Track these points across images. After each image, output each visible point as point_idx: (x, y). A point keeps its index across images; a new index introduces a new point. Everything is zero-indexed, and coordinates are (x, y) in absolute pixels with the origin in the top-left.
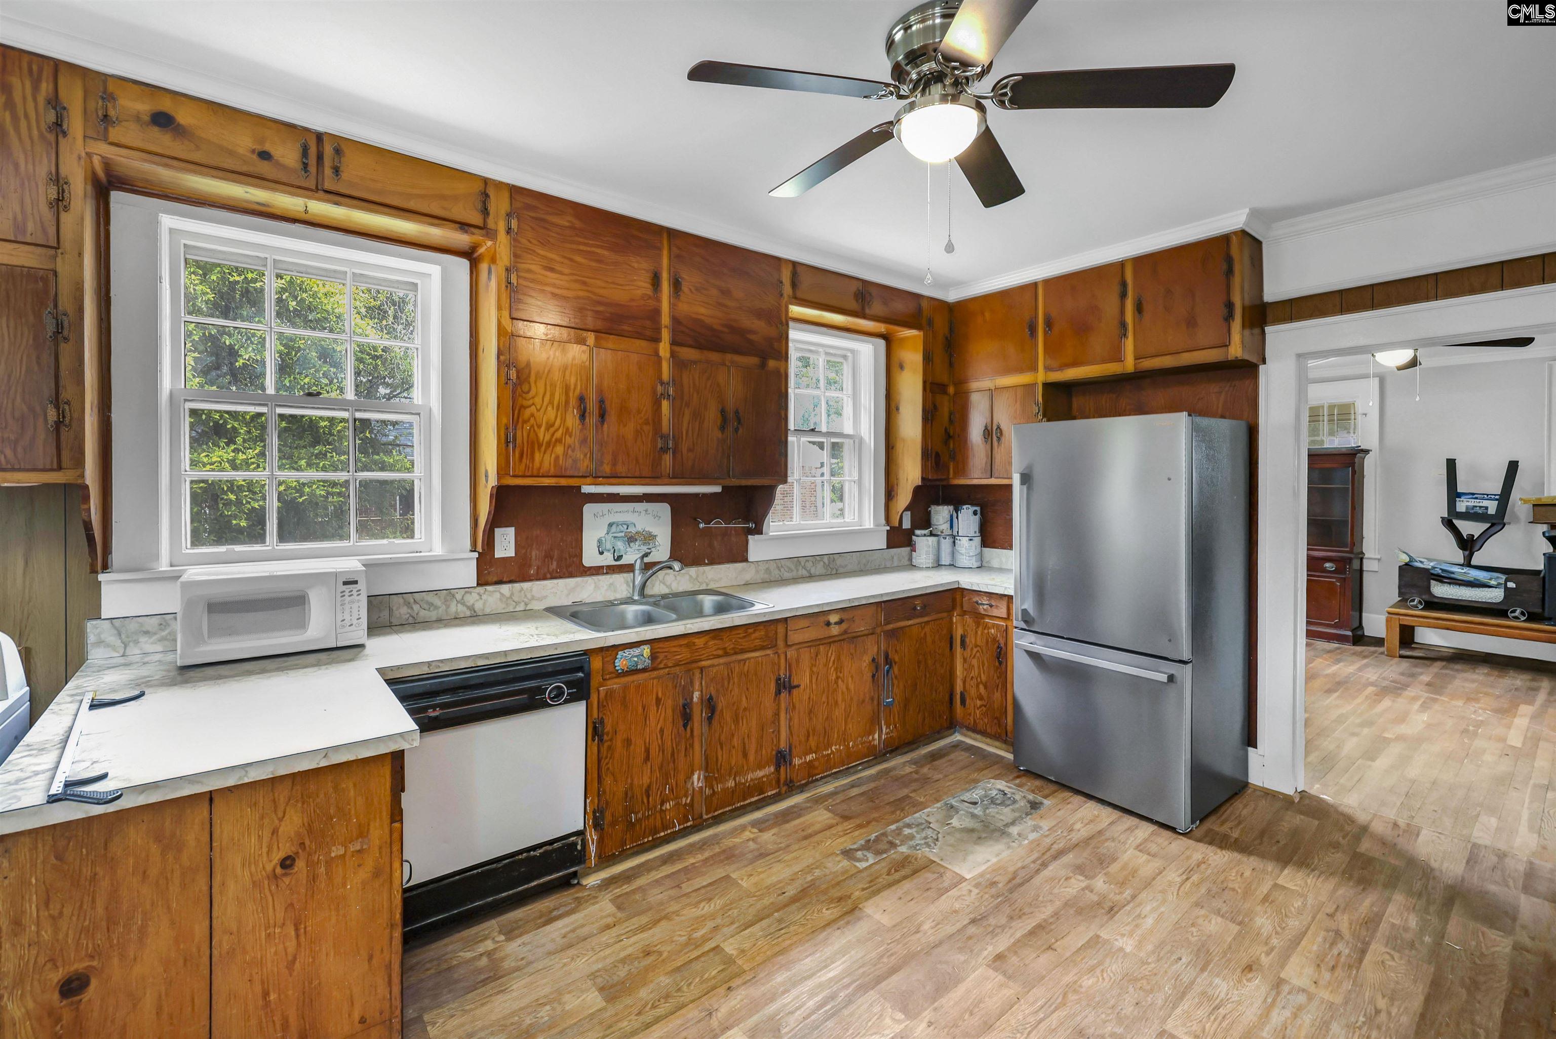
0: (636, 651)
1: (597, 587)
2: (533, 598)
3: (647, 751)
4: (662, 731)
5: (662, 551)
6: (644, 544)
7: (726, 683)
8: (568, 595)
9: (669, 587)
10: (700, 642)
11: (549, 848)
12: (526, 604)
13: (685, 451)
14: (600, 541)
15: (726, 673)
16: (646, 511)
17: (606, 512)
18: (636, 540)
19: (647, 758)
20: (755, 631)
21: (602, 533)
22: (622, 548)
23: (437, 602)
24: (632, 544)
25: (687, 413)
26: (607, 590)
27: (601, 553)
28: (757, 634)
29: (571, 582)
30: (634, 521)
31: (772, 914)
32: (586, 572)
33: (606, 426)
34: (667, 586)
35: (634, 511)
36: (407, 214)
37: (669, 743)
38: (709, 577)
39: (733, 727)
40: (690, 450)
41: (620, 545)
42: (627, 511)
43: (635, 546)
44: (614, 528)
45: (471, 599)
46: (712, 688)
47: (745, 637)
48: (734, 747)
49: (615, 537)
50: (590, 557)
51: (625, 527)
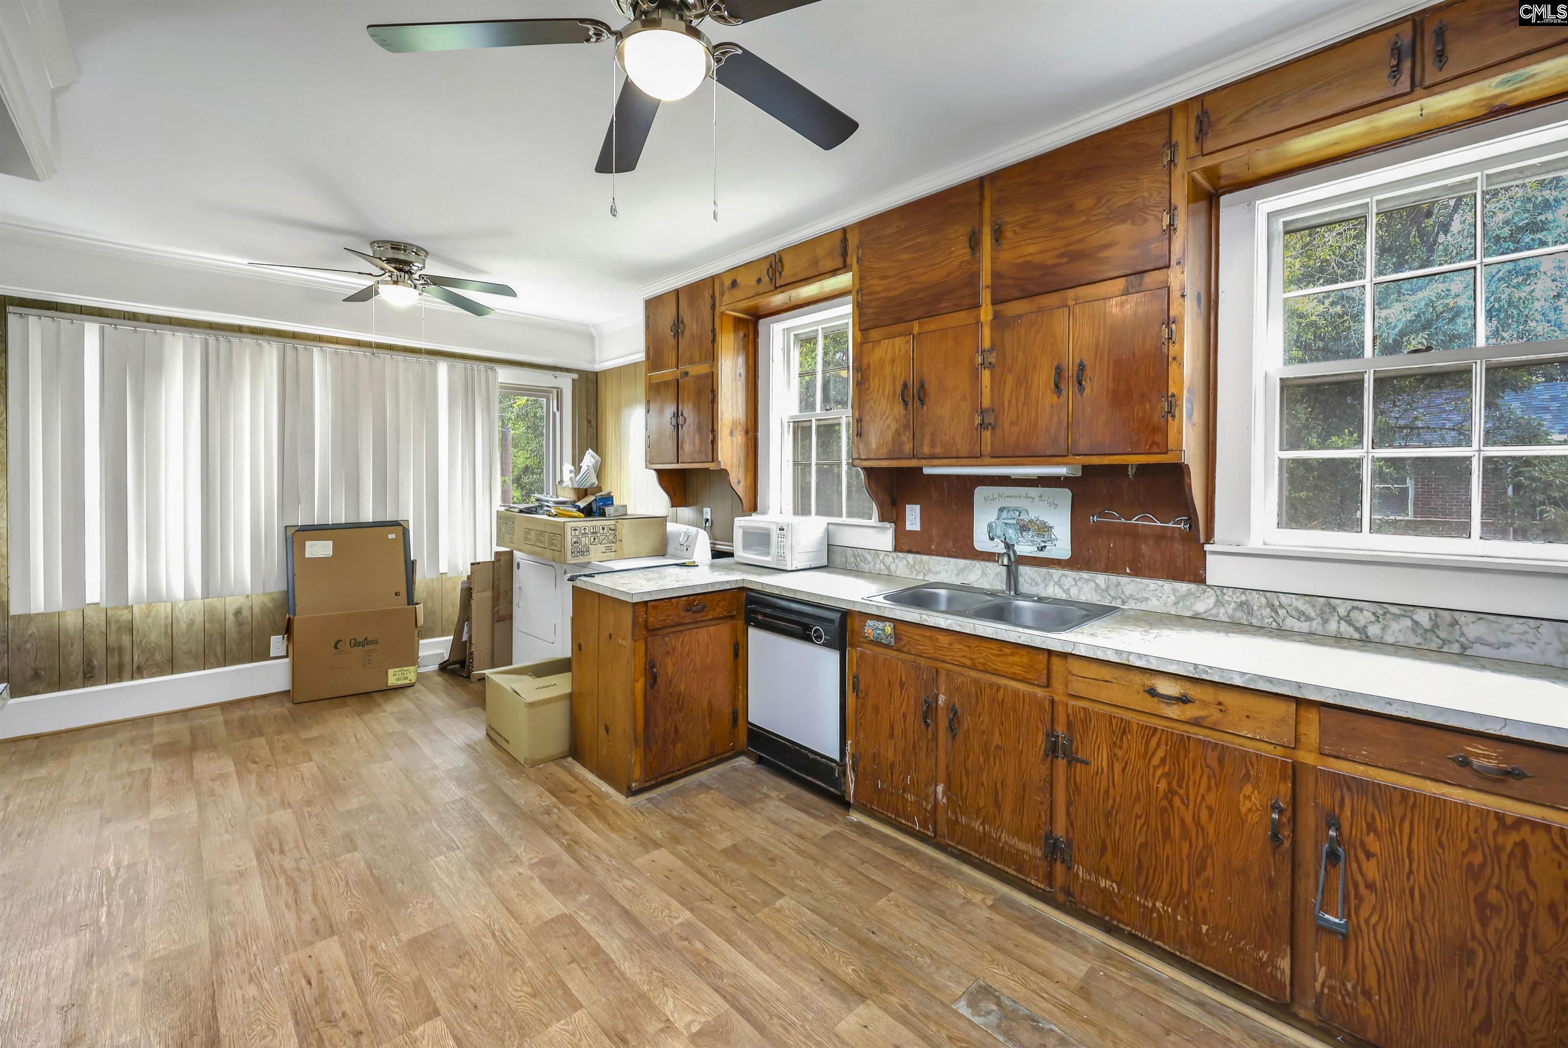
0: (881, 625)
1: (984, 574)
2: (929, 571)
3: (892, 727)
4: (904, 715)
5: (1061, 547)
6: (1038, 535)
7: (974, 701)
8: (957, 575)
9: (1067, 591)
10: (944, 640)
11: (818, 758)
12: (925, 575)
13: (1006, 425)
14: (990, 526)
15: (973, 690)
16: (1041, 496)
17: (996, 496)
18: (1029, 530)
19: (891, 736)
20: (1012, 654)
21: (992, 517)
22: (1013, 536)
23: (870, 558)
24: (1024, 534)
25: (1010, 379)
26: (994, 579)
27: (992, 539)
28: (1016, 659)
29: (962, 562)
30: (1027, 508)
31: (835, 925)
32: (978, 556)
33: (925, 407)
34: (1064, 591)
35: (1027, 497)
36: (810, 281)
37: (911, 733)
38: (1127, 593)
39: (982, 759)
40: (1012, 423)
41: (1011, 533)
42: (1020, 497)
43: (1029, 535)
44: (1004, 514)
45: (889, 560)
46: (956, 699)
47: (998, 655)
48: (982, 784)
49: (1006, 524)
50: (981, 541)
51: (1017, 513)
